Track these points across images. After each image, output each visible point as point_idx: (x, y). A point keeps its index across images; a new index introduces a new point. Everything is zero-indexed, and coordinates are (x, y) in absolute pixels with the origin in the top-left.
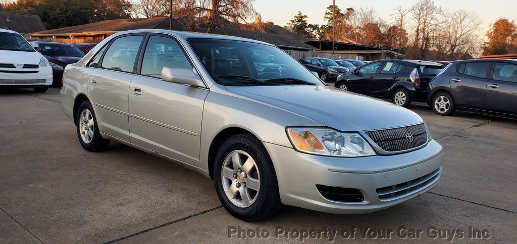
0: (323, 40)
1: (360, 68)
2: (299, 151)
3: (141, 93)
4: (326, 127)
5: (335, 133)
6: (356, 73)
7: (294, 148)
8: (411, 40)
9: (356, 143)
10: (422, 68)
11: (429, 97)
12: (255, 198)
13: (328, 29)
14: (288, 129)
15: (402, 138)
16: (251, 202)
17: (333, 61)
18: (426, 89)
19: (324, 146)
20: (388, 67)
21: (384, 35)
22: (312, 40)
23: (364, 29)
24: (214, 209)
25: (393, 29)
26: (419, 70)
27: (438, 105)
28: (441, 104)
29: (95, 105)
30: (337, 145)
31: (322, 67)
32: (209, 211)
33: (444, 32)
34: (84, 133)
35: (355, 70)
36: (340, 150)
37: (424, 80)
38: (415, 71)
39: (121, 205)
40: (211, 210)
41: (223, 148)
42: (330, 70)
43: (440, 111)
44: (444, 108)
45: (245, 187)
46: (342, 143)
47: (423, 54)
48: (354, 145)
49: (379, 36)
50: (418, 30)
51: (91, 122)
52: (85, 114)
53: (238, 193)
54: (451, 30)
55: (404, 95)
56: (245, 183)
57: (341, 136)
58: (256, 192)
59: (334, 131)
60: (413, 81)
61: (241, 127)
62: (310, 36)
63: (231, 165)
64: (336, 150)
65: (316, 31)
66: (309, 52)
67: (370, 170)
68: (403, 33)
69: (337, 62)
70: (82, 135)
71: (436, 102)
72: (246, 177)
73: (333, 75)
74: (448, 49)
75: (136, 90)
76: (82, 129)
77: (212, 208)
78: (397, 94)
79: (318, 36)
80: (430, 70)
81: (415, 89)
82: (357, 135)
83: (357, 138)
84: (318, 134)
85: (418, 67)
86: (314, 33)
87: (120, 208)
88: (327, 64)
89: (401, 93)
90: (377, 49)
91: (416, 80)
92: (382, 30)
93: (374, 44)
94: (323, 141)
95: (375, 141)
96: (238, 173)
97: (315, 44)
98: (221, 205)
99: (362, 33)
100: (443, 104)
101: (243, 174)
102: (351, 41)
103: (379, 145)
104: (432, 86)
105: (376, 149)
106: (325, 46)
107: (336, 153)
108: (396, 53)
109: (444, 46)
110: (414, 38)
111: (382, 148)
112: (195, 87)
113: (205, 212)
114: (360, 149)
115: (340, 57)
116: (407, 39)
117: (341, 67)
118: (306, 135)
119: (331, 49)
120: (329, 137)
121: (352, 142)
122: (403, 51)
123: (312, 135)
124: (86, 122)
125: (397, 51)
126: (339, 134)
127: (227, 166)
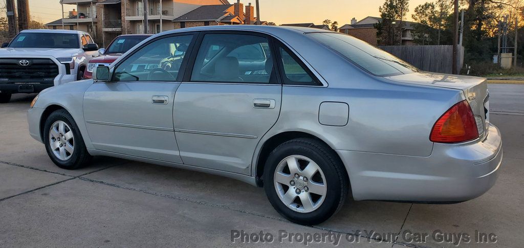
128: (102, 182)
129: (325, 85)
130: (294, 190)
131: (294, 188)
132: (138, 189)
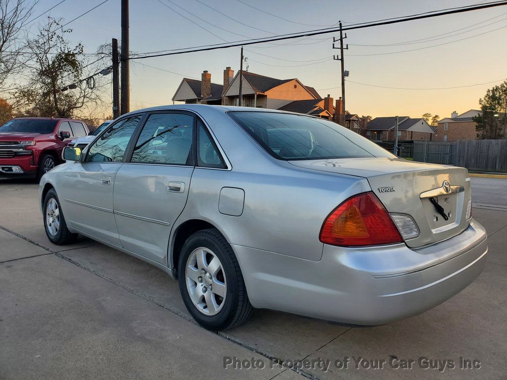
128: (70, 259)
129: (230, 168)
130: (202, 288)
131: (202, 285)
132: (92, 270)
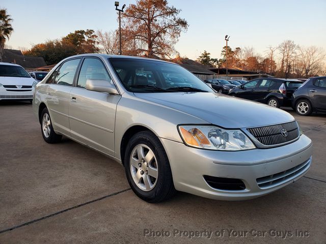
0: (221, 68)
1: (244, 85)
2: (188, 146)
3: (76, 100)
4: (211, 125)
5: (220, 130)
6: (242, 88)
7: (184, 143)
8: (279, 67)
9: (239, 139)
10: (288, 84)
11: (293, 103)
12: (155, 184)
13: (224, 61)
14: (180, 127)
15: (279, 134)
16: (152, 187)
17: (226, 81)
18: (291, 98)
19: (210, 142)
20: (264, 83)
21: (260, 64)
22: (213, 68)
23: (247, 61)
24: (125, 191)
25: (267, 60)
26: (286, 85)
27: (300, 108)
28: (302, 107)
29: (50, 110)
30: (222, 140)
31: (219, 85)
32: (121, 192)
33: (301, 61)
34: (45, 130)
35: (241, 86)
36: (224, 144)
37: (289, 92)
38: (283, 85)
39: (54, 186)
40: (123, 191)
41: (131, 142)
42: (225, 87)
43: (301, 113)
44: (305, 110)
45: (147, 174)
46: (227, 139)
47: (288, 75)
48: (236, 140)
49: (257, 65)
50: (283, 60)
51: (49, 122)
52: (45, 117)
53: (142, 178)
54: (306, 60)
55: (275, 102)
56: (147, 171)
57: (225, 133)
58: (155, 179)
59: (220, 129)
60: (281, 92)
61: (143, 125)
62: (212, 66)
63: (136, 156)
64: (221, 145)
65: (216, 63)
66: (211, 76)
67: (251, 162)
68: (273, 63)
69: (229, 82)
70: (44, 131)
71: (299, 106)
72: (148, 166)
73: (226, 90)
74: (304, 72)
75: (73, 98)
76: (44, 128)
77: (124, 189)
78: (270, 101)
79: (217, 66)
80: (293, 84)
81: (282, 98)
82: (239, 132)
83: (240, 134)
84: (205, 131)
85: (285, 82)
86: (214, 64)
87: (52, 189)
88: (223, 83)
89: (273, 100)
90: (256, 73)
91: (284, 92)
92: (259, 61)
93: (254, 70)
94: (210, 137)
95: (255, 136)
96: (142, 163)
97: (216, 71)
98: (130, 187)
99: (246, 63)
100: (303, 108)
101: (146, 163)
102: (239, 69)
103: (258, 140)
104: (295, 95)
105: (256, 143)
106: (221, 71)
107: (221, 147)
108: (268, 75)
109: (301, 70)
110: (280, 66)
111: (262, 142)
112: (112, 94)
113: (118, 193)
114: (242, 143)
115: (231, 79)
116: (275, 67)
117: (232, 85)
118: (195, 132)
119: (225, 73)
120: (215, 133)
121: (235, 137)
122: (273, 74)
123: (200, 132)
124: (46, 123)
125: (269, 74)
126: (223, 131)
127: (134, 157)
